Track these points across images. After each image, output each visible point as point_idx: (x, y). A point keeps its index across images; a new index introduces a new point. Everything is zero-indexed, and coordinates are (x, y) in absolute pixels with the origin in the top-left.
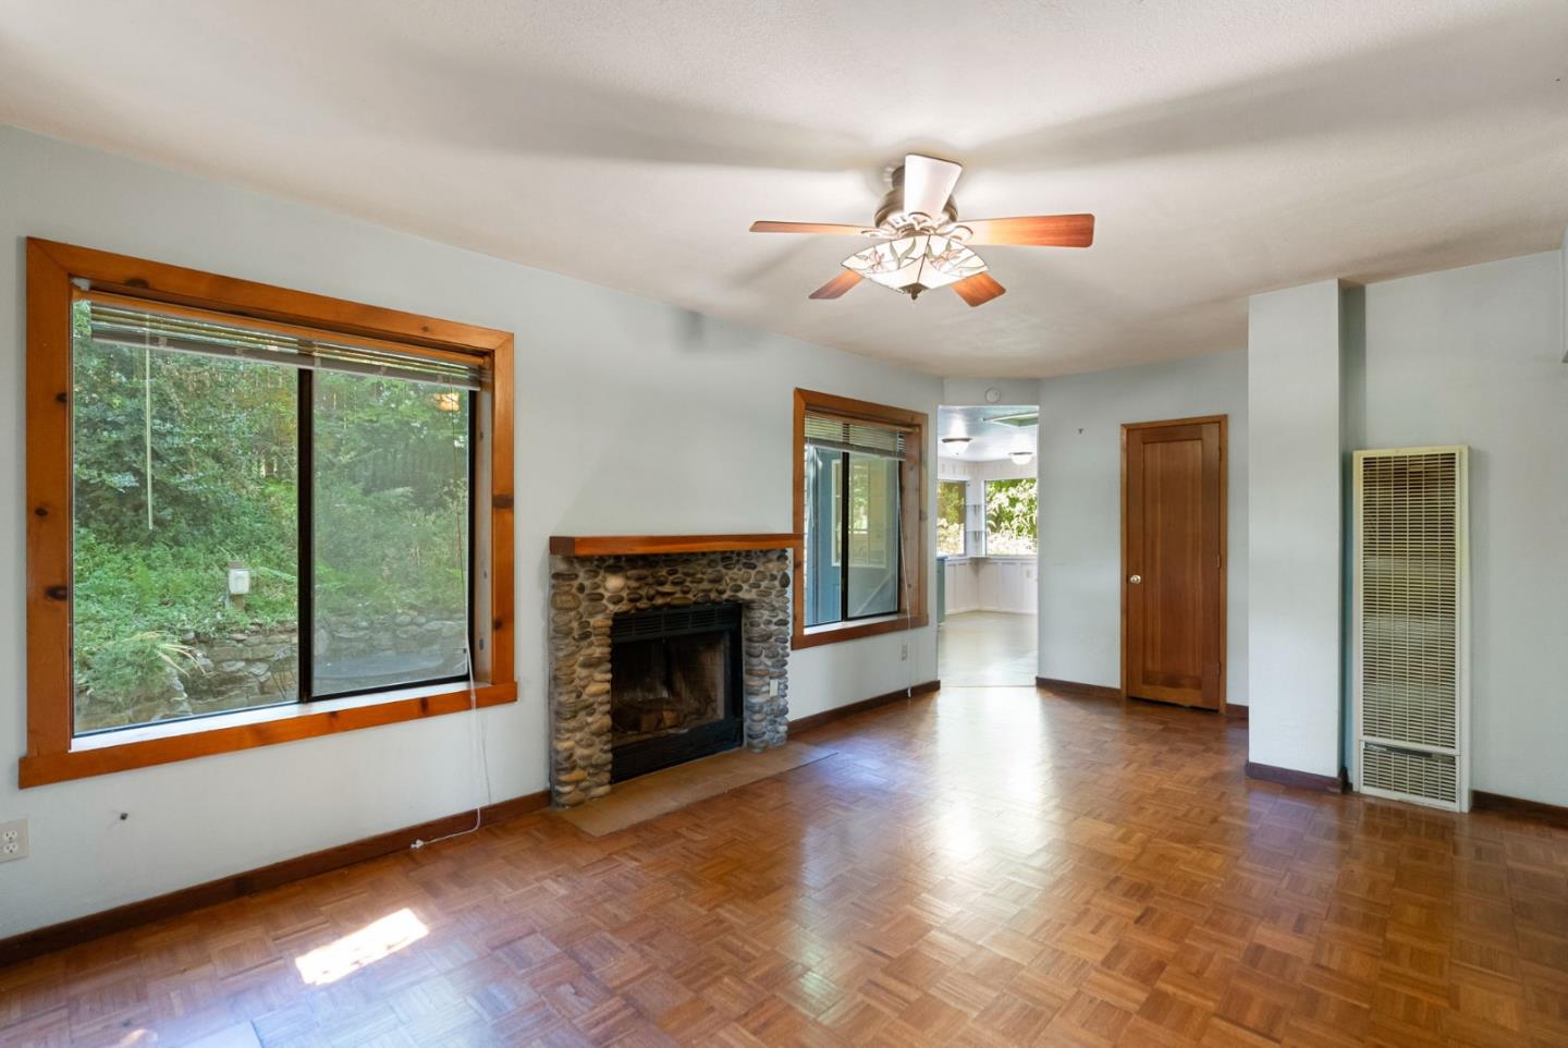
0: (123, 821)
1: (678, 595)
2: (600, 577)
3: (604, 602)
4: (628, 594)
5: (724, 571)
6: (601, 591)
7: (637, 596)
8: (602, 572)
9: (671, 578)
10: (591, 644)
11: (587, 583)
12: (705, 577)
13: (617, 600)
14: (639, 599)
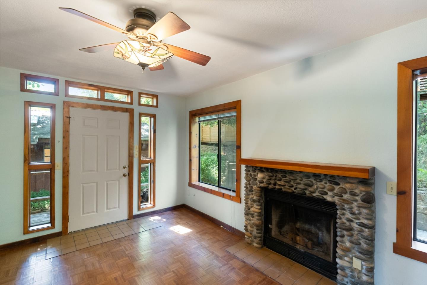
0: (195, 195)
1: (287, 187)
2: (256, 173)
3: (257, 181)
4: (266, 181)
5: (314, 182)
6: (256, 177)
7: (269, 183)
8: (257, 172)
9: (283, 179)
10: (252, 194)
11: (252, 174)
12: (302, 182)
13: (261, 182)
14: (270, 184)
